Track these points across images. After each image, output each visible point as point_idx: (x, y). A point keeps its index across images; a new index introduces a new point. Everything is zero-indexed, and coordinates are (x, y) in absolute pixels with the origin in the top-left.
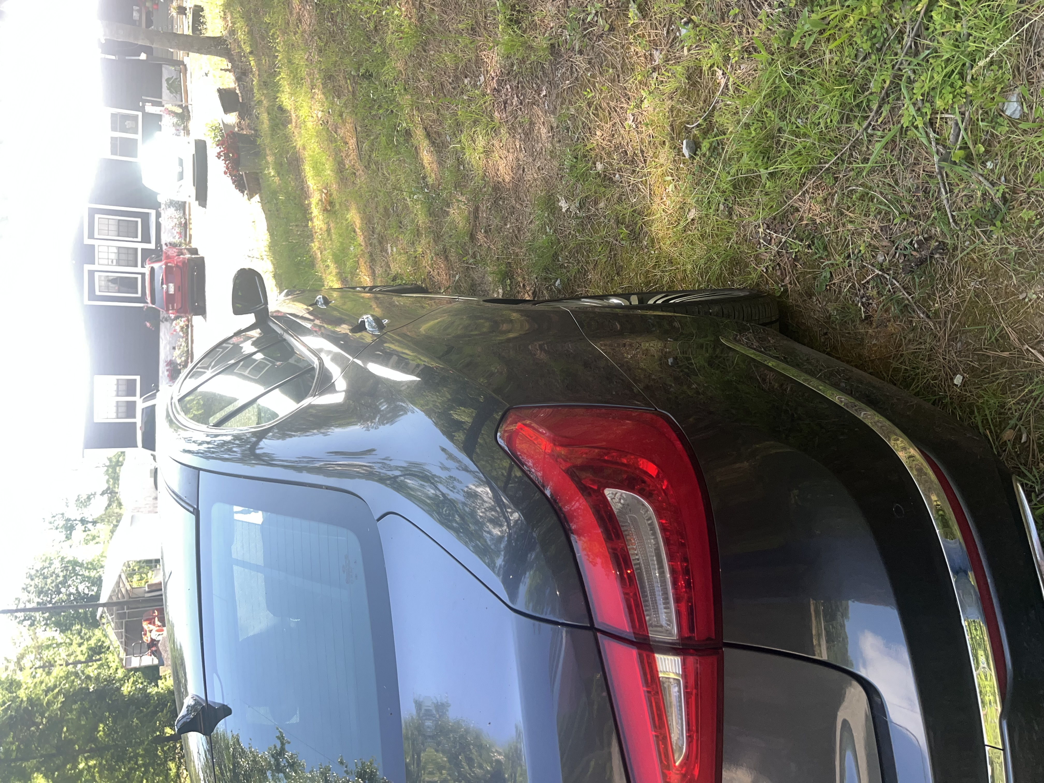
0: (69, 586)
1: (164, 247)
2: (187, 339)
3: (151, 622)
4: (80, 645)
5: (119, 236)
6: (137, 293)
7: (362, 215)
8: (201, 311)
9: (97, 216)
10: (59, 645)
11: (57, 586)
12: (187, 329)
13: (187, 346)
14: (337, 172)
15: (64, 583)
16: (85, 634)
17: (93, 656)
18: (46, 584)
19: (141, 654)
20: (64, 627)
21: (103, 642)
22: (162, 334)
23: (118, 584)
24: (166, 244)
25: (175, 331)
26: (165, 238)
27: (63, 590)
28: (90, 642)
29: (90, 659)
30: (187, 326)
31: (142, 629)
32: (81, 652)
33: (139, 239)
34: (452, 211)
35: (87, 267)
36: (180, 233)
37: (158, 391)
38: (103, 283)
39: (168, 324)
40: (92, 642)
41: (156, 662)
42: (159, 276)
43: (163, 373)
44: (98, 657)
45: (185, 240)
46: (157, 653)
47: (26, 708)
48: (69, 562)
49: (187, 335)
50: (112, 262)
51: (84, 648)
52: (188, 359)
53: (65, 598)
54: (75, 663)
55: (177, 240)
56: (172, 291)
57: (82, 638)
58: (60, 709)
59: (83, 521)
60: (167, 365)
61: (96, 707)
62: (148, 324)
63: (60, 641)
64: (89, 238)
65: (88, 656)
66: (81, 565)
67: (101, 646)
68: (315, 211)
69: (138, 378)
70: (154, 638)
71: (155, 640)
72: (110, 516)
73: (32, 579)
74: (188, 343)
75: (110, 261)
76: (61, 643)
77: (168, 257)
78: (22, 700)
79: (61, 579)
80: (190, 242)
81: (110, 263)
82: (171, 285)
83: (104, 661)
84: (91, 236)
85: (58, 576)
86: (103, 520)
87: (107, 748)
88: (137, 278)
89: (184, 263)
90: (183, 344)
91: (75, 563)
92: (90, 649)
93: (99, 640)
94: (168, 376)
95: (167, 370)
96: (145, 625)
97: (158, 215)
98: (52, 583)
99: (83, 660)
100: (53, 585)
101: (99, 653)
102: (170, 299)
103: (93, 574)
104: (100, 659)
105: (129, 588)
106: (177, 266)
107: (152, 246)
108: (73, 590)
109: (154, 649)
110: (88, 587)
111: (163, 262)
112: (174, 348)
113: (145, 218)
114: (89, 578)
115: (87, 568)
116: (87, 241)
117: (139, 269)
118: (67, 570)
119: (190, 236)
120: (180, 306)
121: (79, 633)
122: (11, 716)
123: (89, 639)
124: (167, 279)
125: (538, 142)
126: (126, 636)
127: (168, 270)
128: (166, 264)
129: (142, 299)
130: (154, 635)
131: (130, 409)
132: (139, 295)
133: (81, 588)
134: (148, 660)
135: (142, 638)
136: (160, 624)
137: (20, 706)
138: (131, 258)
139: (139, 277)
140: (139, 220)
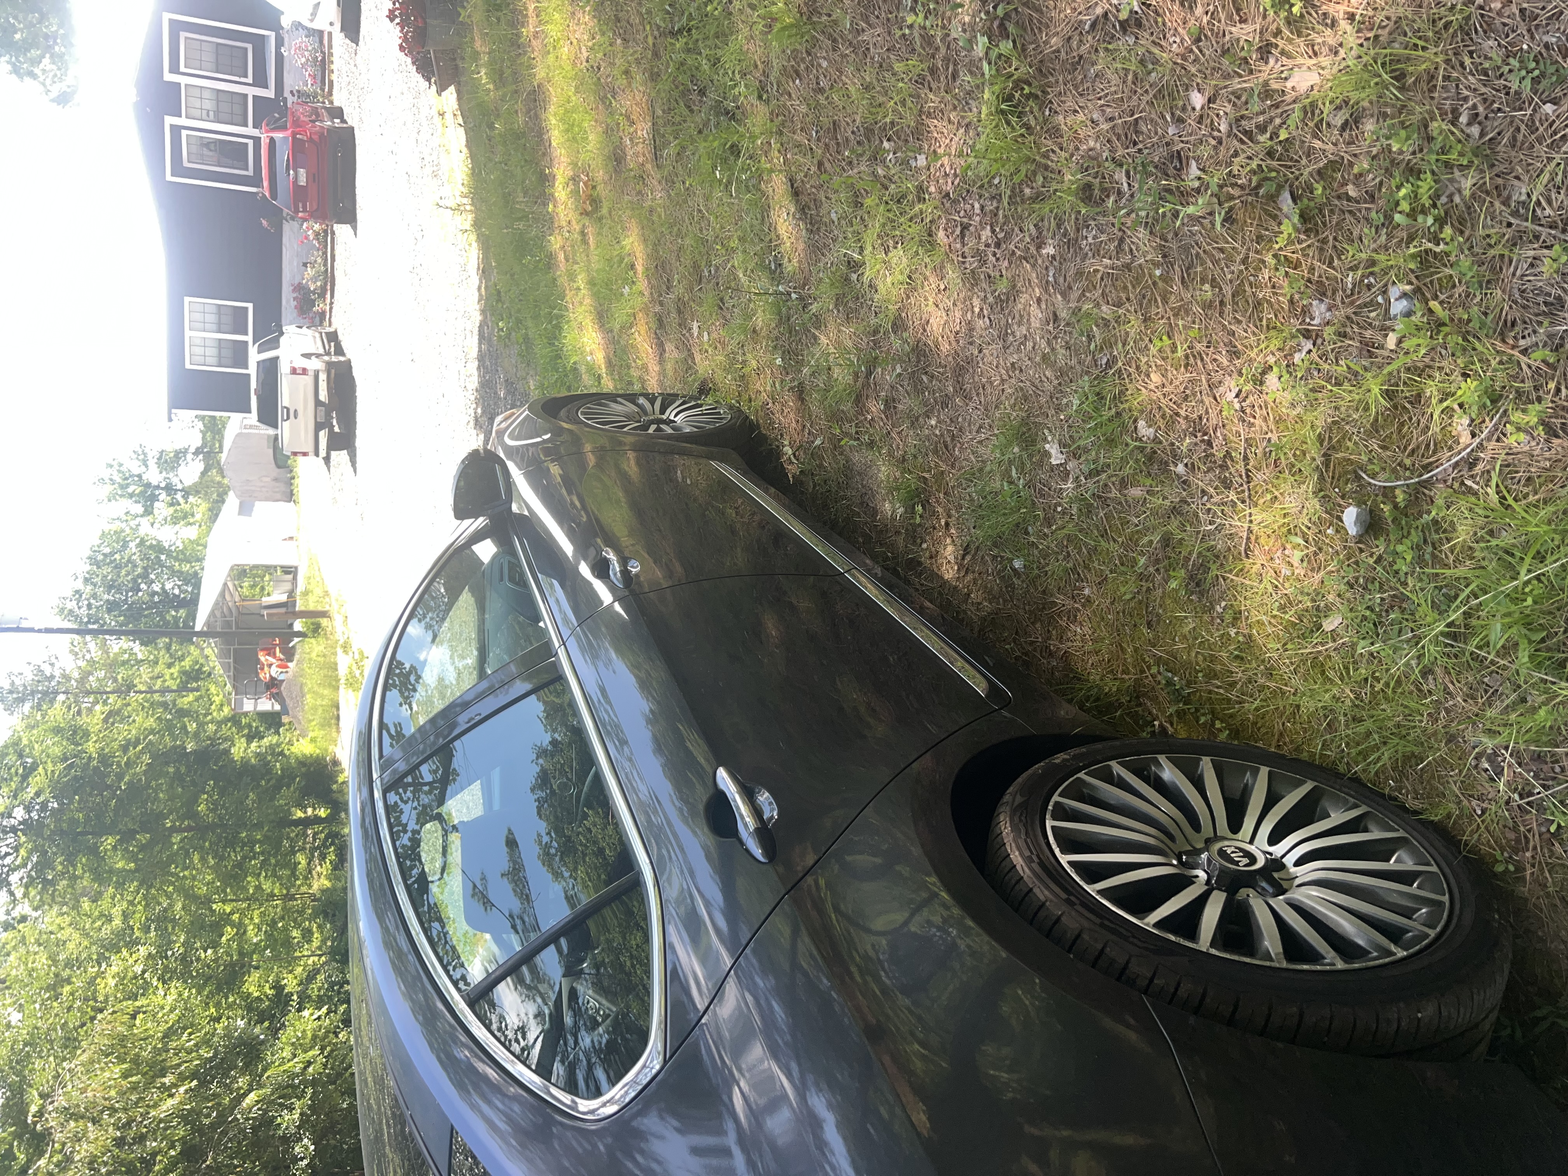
0: (153, 582)
1: (290, 100)
2: (325, 253)
3: (270, 652)
4: (170, 666)
5: (217, 72)
6: (247, 169)
7: (649, 251)
8: (349, 217)
9: (183, 35)
10: (139, 662)
11: (134, 580)
12: (326, 239)
13: (325, 265)
14: (609, 158)
15: (145, 576)
16: (176, 651)
17: (188, 683)
18: (119, 576)
19: (257, 697)
20: (147, 638)
21: (202, 665)
22: (285, 240)
23: (222, 594)
24: (292, 92)
25: (307, 238)
26: (291, 82)
27: (143, 586)
28: (183, 663)
29: (183, 689)
30: (326, 231)
31: (258, 661)
32: (171, 676)
33: (250, 80)
34: (823, 340)
35: (169, 120)
36: (314, 77)
37: (282, 334)
38: (194, 149)
39: (295, 224)
40: (187, 663)
41: (277, 707)
42: (283, 154)
43: (288, 301)
44: (195, 685)
45: (323, 90)
46: (277, 697)
47: (96, 768)
48: (151, 547)
49: (326, 247)
50: (208, 115)
51: (175, 670)
52: (326, 284)
53: (146, 598)
54: (164, 691)
55: (309, 88)
56: (302, 181)
57: (171, 656)
58: (145, 773)
59: (169, 489)
60: (294, 291)
61: (195, 773)
62: (264, 222)
63: (140, 656)
64: (171, 72)
65: (181, 681)
66: (169, 554)
67: (200, 669)
68: (561, 192)
69: (250, 306)
70: (274, 675)
71: (275, 679)
72: (208, 487)
73: (99, 567)
74: (326, 260)
75: (204, 112)
76: (142, 661)
77: (297, 123)
78: (90, 757)
79: (139, 570)
80: (330, 93)
81: (204, 116)
82: (302, 171)
83: (203, 692)
84: (174, 69)
85: (135, 566)
86: (198, 492)
87: (211, 827)
88: (247, 144)
89: (321, 135)
90: (319, 260)
91: (159, 548)
92: (184, 673)
93: (197, 662)
94: (296, 307)
95: (294, 299)
96: (262, 657)
97: (280, 42)
98: (127, 575)
99: (175, 688)
100: (129, 578)
101: (196, 679)
102: (299, 193)
103: (186, 567)
104: (197, 689)
105: (237, 599)
106: (311, 140)
107: (270, 93)
108: (156, 587)
109: (274, 691)
110: (179, 587)
111: (289, 132)
112: (305, 265)
113: (259, 43)
114: (181, 572)
115: (176, 559)
116: (168, 77)
117: (250, 130)
118: (148, 559)
119: (331, 83)
120: (315, 207)
121: (168, 648)
122: (76, 776)
123: (182, 659)
124: (295, 163)
125: (1020, 324)
126: (235, 668)
127: (297, 146)
128: (294, 135)
129: (256, 181)
130: (274, 671)
131: (239, 354)
132: (250, 172)
133: (168, 586)
134: (266, 705)
135: (257, 674)
136: (282, 657)
137: (88, 763)
138: (237, 109)
139: (250, 142)
140: (250, 47)
